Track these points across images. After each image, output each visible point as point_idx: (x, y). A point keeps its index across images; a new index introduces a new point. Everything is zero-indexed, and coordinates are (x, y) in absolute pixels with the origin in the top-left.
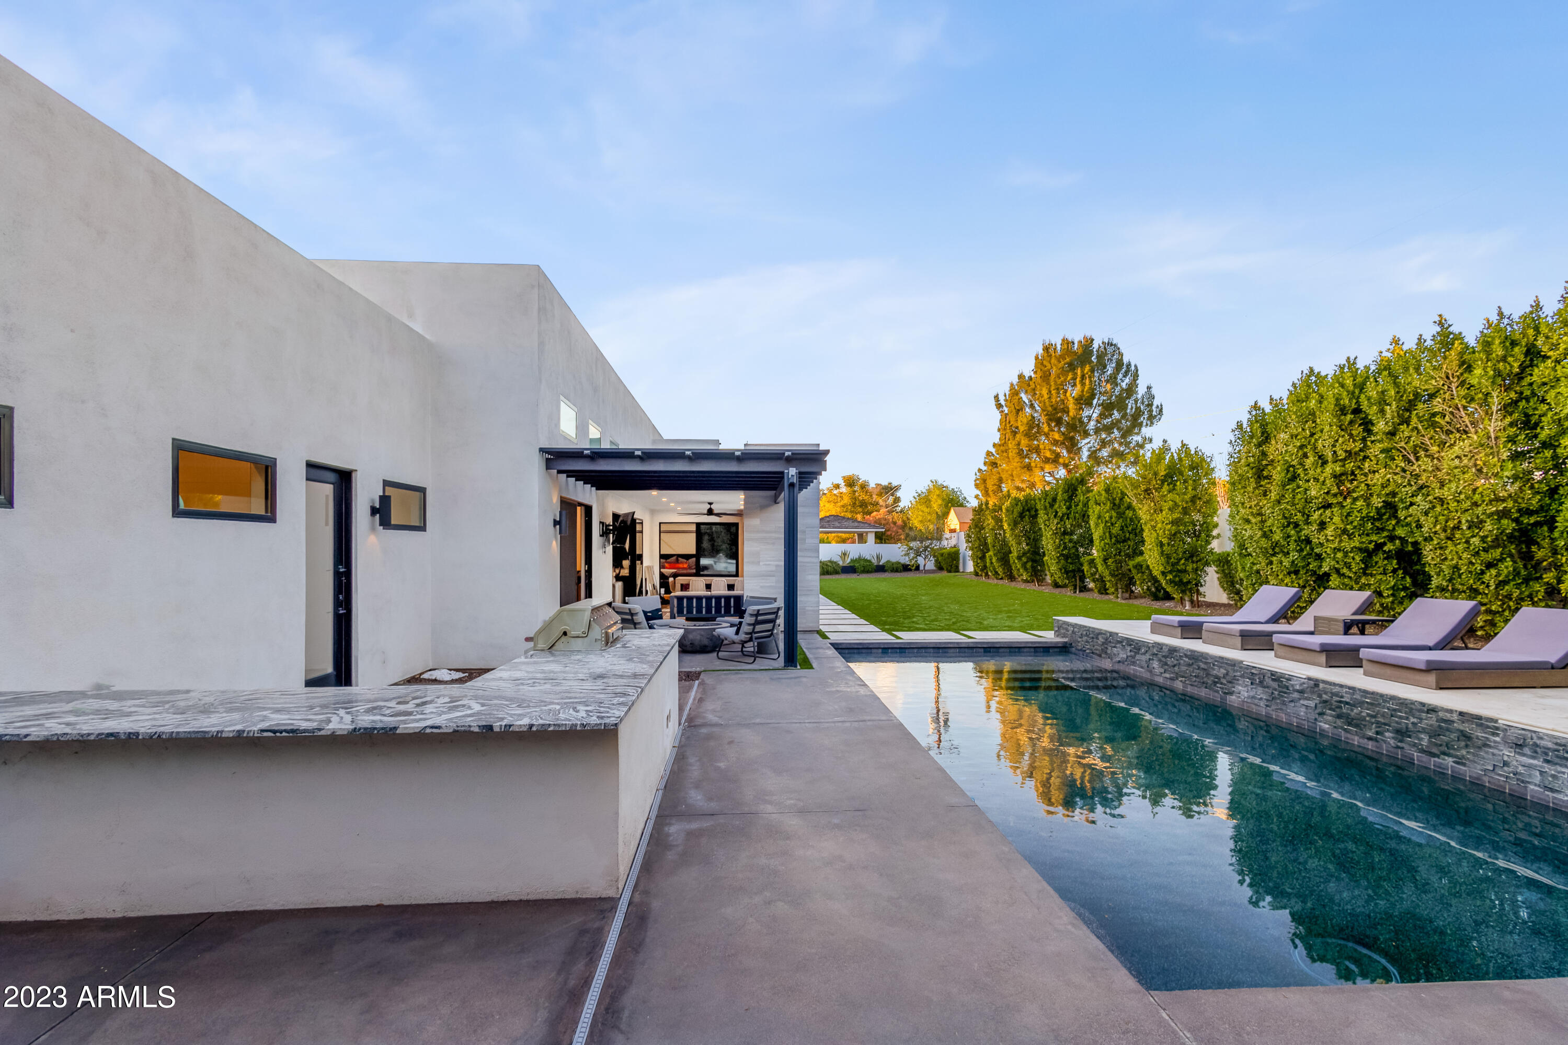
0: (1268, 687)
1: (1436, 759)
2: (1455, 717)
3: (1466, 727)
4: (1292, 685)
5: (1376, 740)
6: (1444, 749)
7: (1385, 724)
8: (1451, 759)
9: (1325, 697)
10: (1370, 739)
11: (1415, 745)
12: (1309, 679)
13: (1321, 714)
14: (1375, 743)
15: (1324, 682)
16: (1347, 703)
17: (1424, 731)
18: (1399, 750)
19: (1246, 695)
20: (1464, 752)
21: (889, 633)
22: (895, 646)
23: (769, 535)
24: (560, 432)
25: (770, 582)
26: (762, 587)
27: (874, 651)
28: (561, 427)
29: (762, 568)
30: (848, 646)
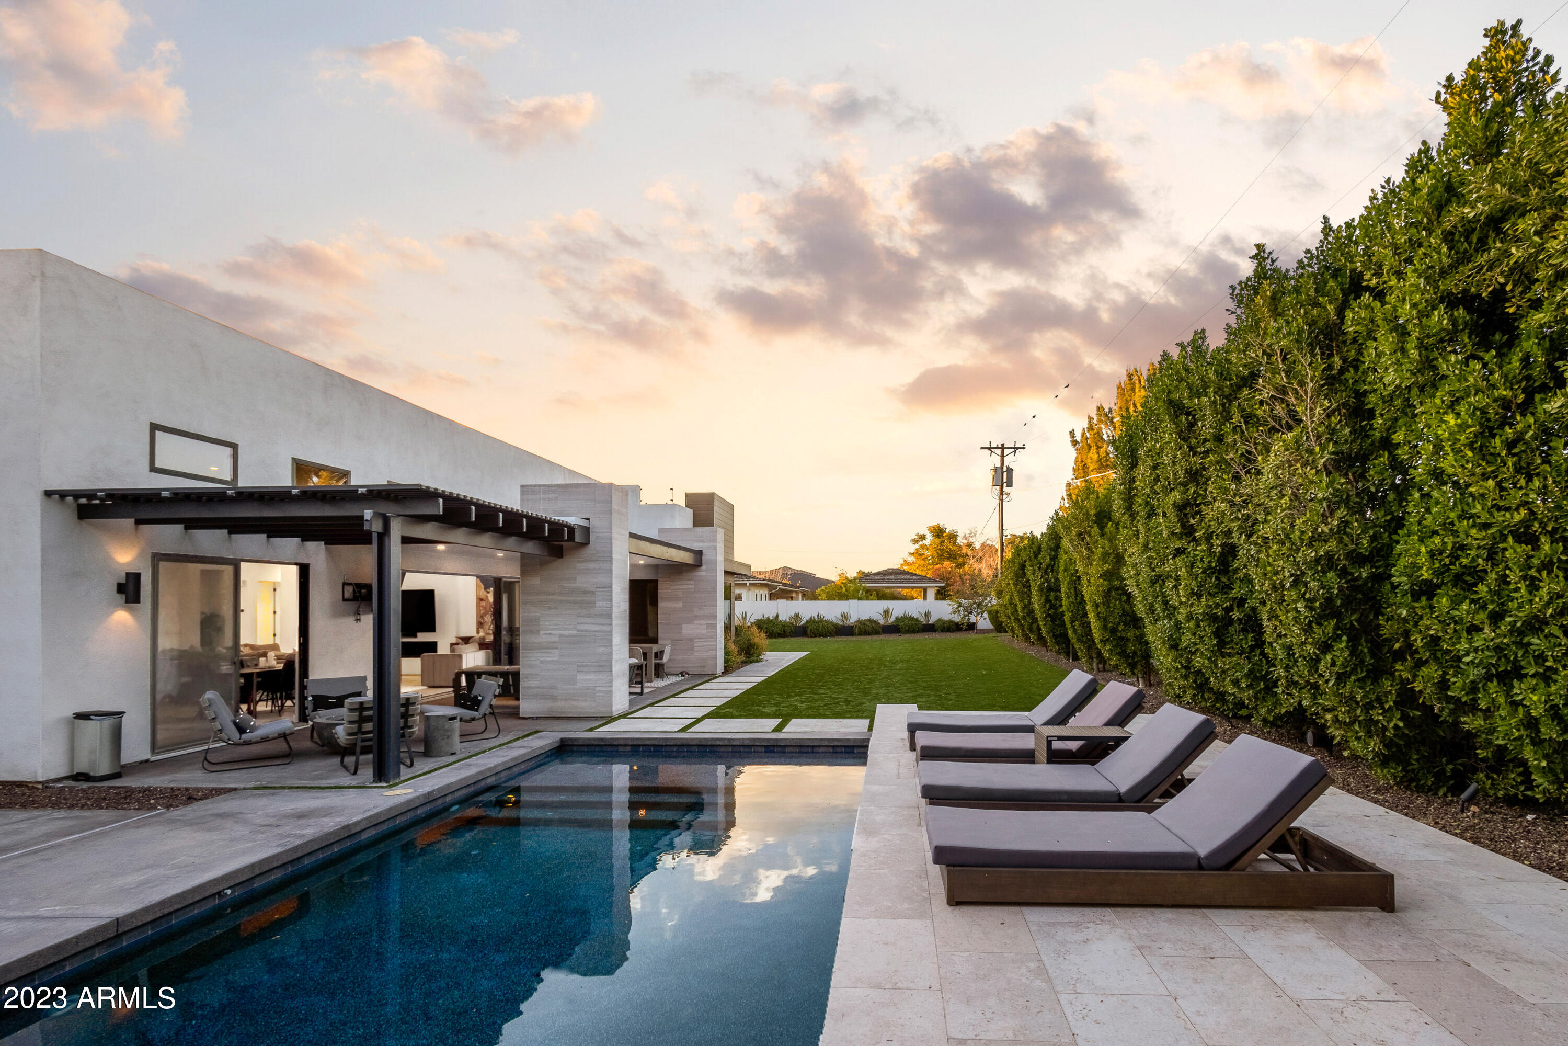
21: (698, 721)
22: (647, 743)
23: (551, 597)
24: (151, 471)
25: (554, 656)
26: (541, 662)
27: (621, 749)
28: (157, 465)
29: (542, 638)
30: (586, 743)
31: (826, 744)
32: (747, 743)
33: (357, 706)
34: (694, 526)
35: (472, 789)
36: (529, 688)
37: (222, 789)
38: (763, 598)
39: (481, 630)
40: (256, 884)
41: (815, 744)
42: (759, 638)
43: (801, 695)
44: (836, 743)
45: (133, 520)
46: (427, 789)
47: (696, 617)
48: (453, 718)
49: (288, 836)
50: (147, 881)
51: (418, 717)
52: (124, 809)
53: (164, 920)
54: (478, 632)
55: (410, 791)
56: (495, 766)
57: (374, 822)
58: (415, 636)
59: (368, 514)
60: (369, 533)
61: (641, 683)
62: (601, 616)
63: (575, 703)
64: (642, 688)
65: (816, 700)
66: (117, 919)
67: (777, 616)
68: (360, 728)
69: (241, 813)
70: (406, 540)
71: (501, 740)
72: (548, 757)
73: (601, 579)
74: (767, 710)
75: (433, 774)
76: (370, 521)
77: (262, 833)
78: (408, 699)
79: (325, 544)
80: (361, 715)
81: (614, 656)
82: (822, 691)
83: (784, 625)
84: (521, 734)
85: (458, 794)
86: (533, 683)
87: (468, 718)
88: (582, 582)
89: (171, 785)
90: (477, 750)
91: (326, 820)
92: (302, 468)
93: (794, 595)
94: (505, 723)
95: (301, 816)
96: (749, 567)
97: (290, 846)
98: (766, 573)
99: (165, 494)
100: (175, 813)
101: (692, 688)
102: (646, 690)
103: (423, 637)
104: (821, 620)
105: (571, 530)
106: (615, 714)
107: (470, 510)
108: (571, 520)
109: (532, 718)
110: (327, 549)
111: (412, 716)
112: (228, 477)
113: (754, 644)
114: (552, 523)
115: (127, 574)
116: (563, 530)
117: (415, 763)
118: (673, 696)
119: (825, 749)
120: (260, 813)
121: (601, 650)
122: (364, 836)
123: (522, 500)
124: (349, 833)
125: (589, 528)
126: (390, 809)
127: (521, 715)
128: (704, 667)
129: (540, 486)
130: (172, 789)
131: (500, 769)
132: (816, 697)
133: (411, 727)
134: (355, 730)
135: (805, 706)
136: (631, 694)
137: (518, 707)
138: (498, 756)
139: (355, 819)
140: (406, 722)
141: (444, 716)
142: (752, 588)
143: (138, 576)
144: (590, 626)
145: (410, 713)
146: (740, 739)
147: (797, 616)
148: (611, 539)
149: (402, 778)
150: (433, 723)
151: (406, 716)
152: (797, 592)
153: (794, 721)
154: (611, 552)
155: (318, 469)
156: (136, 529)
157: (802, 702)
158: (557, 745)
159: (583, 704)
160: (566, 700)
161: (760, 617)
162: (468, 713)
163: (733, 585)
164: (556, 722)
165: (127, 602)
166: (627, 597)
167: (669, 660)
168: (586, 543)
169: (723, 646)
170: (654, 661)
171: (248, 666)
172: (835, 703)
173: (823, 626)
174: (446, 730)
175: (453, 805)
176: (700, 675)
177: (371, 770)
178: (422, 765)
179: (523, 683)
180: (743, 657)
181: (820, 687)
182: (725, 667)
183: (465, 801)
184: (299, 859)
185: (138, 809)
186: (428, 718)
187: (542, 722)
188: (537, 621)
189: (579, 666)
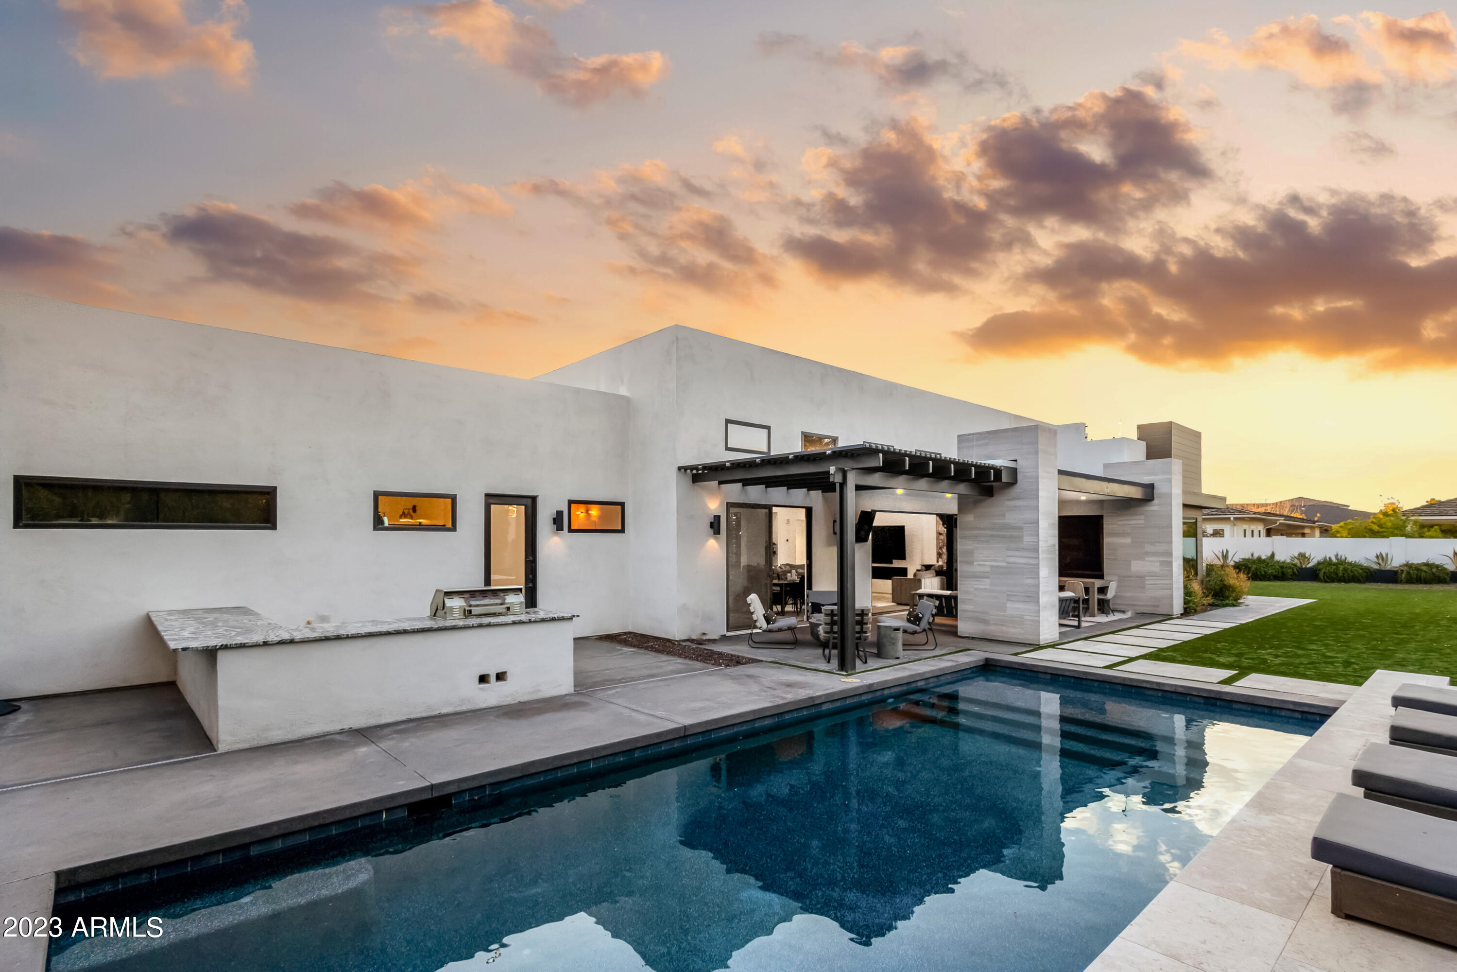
21: (1131, 660)
22: (1067, 674)
23: (983, 532)
24: (726, 450)
25: (985, 584)
26: (976, 589)
27: (1041, 675)
28: (729, 446)
29: (976, 568)
30: (1009, 665)
31: (1291, 707)
32: (1180, 690)
33: (830, 613)
34: (1147, 458)
35: (905, 688)
36: (965, 611)
37: (755, 659)
38: (1256, 533)
39: (940, 560)
40: (757, 725)
41: (1274, 705)
42: (1238, 581)
43: (1278, 647)
44: (1306, 709)
45: (717, 482)
46: (870, 682)
47: (1147, 554)
48: (897, 629)
49: (778, 697)
50: (703, 708)
51: (870, 626)
52: (707, 663)
53: (707, 734)
54: (938, 562)
55: (859, 681)
56: (924, 673)
57: (831, 699)
58: (892, 563)
59: (832, 469)
60: (834, 484)
61: (1078, 616)
62: (1028, 550)
63: (1004, 628)
64: (1079, 621)
65: (1299, 656)
66: (685, 726)
67: (1273, 555)
68: (832, 628)
69: (759, 677)
70: (859, 488)
71: (938, 652)
72: (973, 672)
73: (1028, 515)
74: (1222, 660)
75: (878, 671)
76: (834, 475)
77: (765, 692)
78: (863, 610)
79: (822, 492)
80: (832, 619)
81: (1041, 588)
82: (1314, 647)
83: (1283, 566)
84: (954, 649)
85: (894, 690)
86: (969, 607)
87: (911, 631)
88: (1011, 518)
89: (732, 653)
90: (916, 658)
91: (801, 691)
92: (807, 438)
93: (1307, 531)
94: (941, 638)
95: (789, 685)
96: (1224, 499)
97: (776, 704)
98: (1267, 505)
99: (728, 464)
100: (729, 670)
101: (1137, 627)
102: (1083, 624)
103: (897, 564)
104: (1341, 562)
105: (998, 472)
106: (1042, 643)
107: (905, 460)
108: (997, 463)
109: (968, 637)
110: (823, 496)
111: (866, 624)
112: (766, 450)
113: (1230, 586)
114: (977, 467)
115: (715, 516)
116: (990, 472)
117: (868, 661)
118: (1113, 633)
119: (1288, 714)
120: (769, 678)
121: (1029, 581)
122: (825, 707)
123: (959, 448)
124: (813, 704)
125: (1016, 469)
126: (841, 692)
127: (959, 634)
128: (1157, 606)
129: (973, 434)
130: (732, 655)
131: (928, 676)
132: (1300, 652)
133: (866, 632)
134: (829, 630)
135: (1278, 661)
136: (1061, 625)
137: (956, 627)
138: (929, 665)
139: (818, 694)
140: (862, 628)
141: (890, 627)
142: (1239, 523)
143: (719, 516)
144: (1019, 559)
145: (865, 621)
146: (1171, 685)
147: (1302, 556)
148: (1037, 477)
149: (857, 671)
150: (883, 631)
151: (861, 623)
152: (1312, 528)
153: (1254, 676)
154: (1037, 490)
155: (820, 439)
156: (719, 487)
157: (1277, 656)
158: (982, 663)
159: (1012, 630)
160: (997, 625)
161: (1247, 556)
162: (911, 627)
163: (1199, 520)
164: (988, 644)
165: (714, 534)
166: (1055, 532)
167: (1114, 597)
168: (1014, 482)
169: (1181, 586)
170: (1096, 596)
171: (782, 579)
172: (1326, 663)
173: (1345, 570)
174: (892, 638)
175: (890, 697)
176: (1153, 614)
177: (837, 661)
178: (873, 663)
179: (960, 606)
180: (1210, 600)
181: (1312, 642)
182: (1185, 609)
183: (898, 697)
184: (782, 713)
185: (713, 664)
186: (879, 627)
187: (975, 642)
188: (971, 553)
189: (1008, 595)
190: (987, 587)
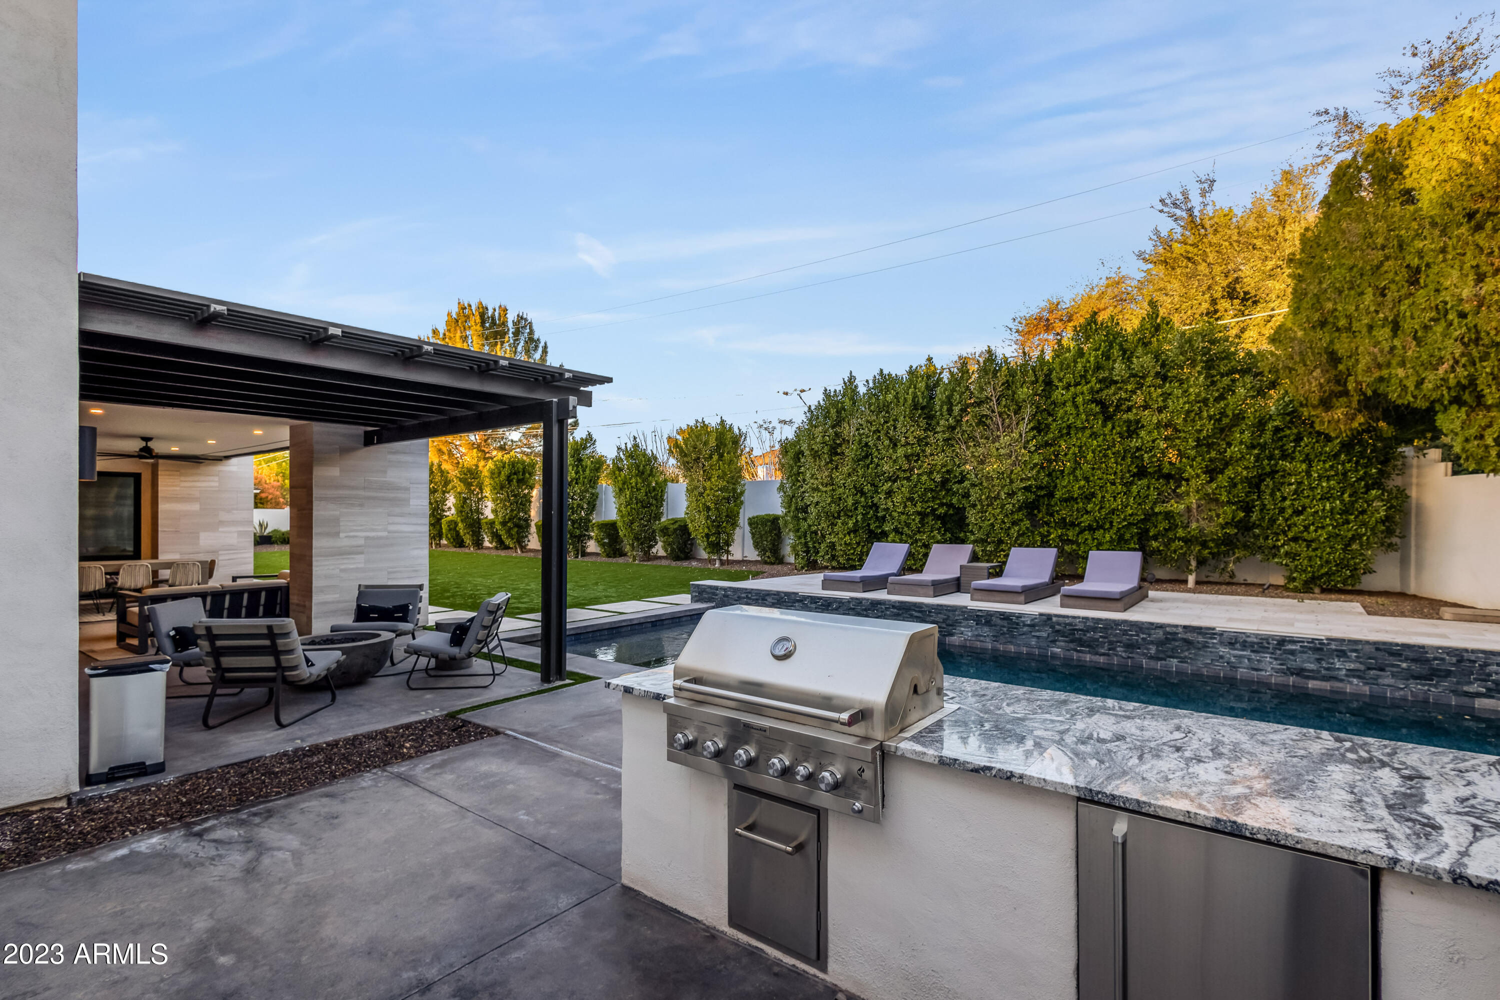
0: (995, 625)
1: (1163, 662)
2: (1180, 630)
3: (1189, 636)
4: (1023, 622)
5: (1108, 655)
6: (1170, 653)
7: (1118, 642)
8: (1175, 660)
9: (1058, 627)
10: (1103, 654)
11: (1144, 654)
12: (1041, 615)
13: (1054, 641)
14: (1106, 657)
15: (1056, 616)
16: (1081, 630)
17: (1152, 643)
18: (1130, 661)
19: (970, 634)
20: (1186, 654)
23: (354, 492)
25: (357, 562)
26: (343, 571)
29: (343, 542)
62: (416, 515)
73: (416, 474)
86: (331, 597)
88: (393, 476)
121: (416, 552)
144: (403, 527)
179: (316, 598)
188: (336, 521)
189: (389, 573)
190: (360, 566)
